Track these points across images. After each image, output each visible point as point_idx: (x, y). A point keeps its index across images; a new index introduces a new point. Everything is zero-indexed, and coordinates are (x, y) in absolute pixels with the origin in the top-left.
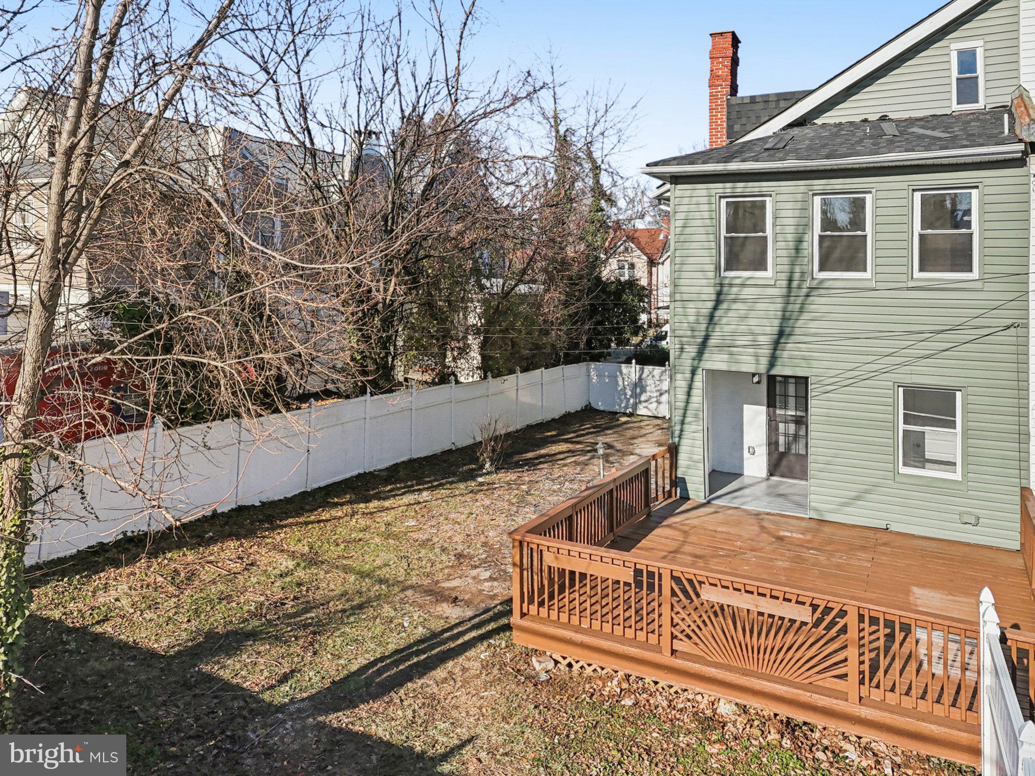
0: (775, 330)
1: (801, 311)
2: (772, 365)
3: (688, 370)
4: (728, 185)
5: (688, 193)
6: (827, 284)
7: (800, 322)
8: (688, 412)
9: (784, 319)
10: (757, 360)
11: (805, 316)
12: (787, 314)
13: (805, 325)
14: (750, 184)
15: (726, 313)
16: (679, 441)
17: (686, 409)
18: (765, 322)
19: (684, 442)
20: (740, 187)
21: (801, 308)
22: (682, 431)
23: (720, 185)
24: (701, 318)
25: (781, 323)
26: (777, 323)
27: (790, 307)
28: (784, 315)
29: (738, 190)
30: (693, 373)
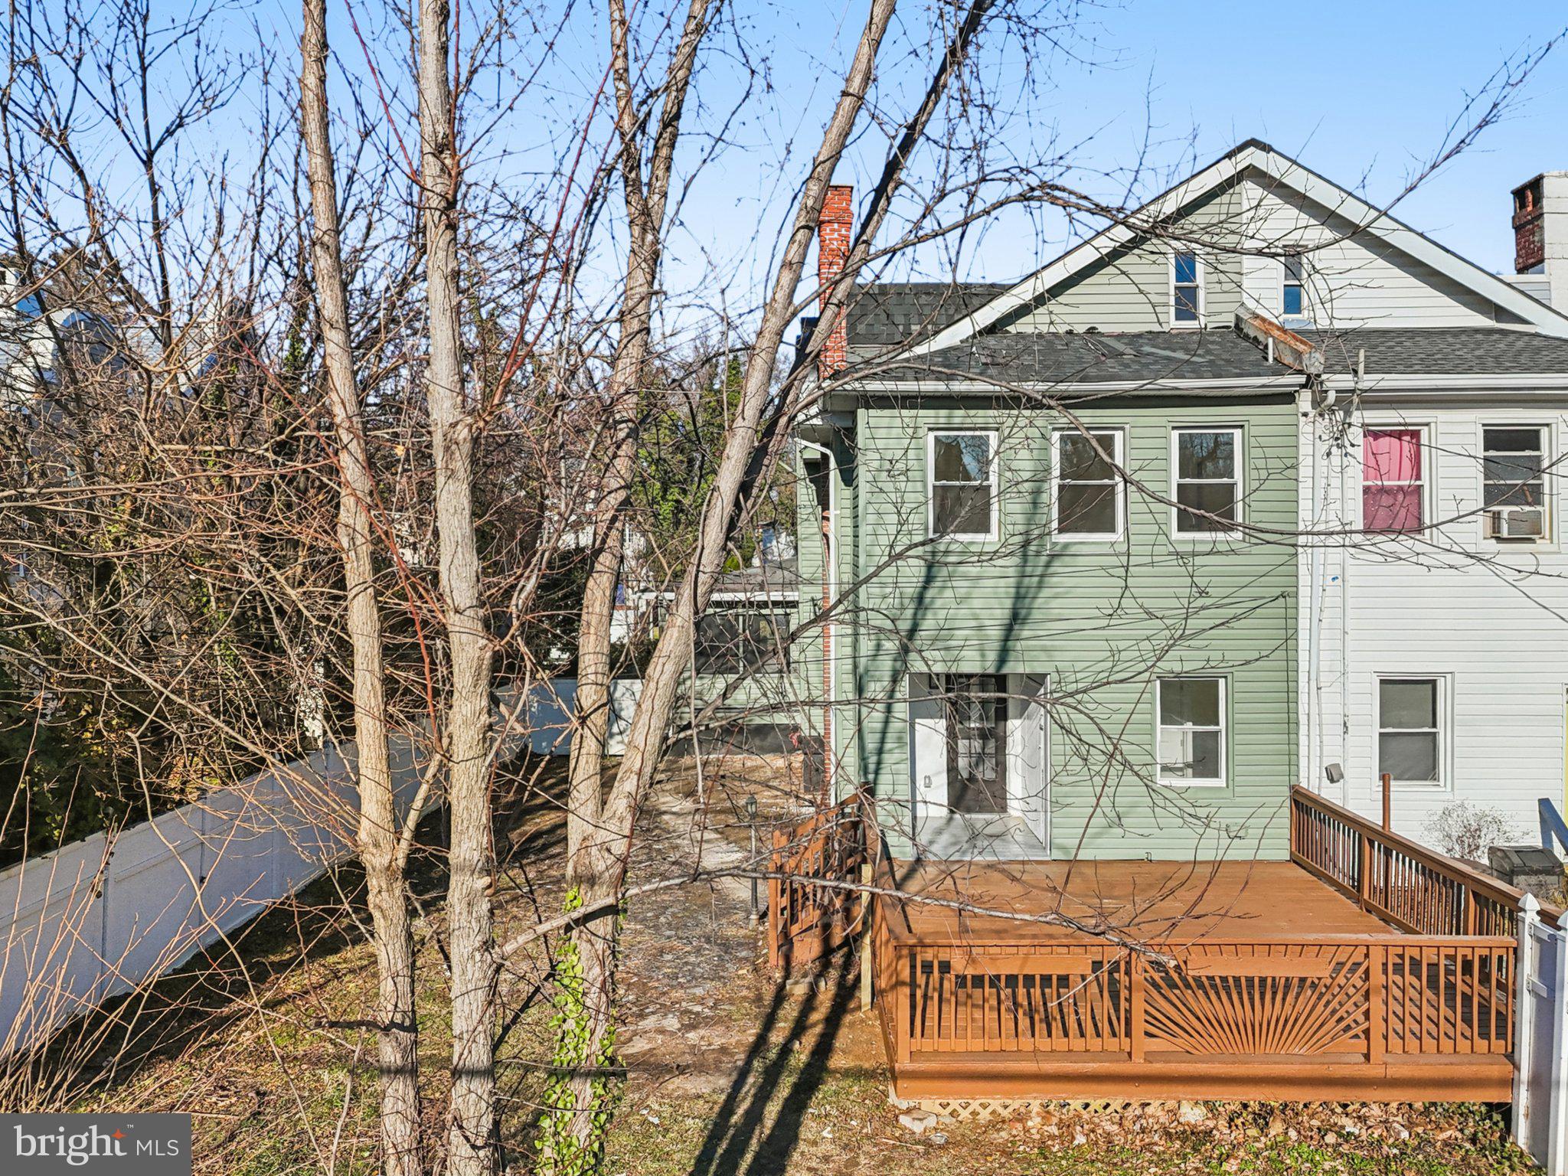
0: (1007, 613)
1: (1040, 586)
2: (1002, 660)
3: (887, 677)
4: (943, 412)
5: (885, 422)
6: (1073, 550)
7: (1039, 601)
8: (889, 735)
9: (1018, 597)
10: (983, 656)
11: (1045, 592)
12: (1023, 591)
13: (1045, 605)
14: (972, 412)
15: (940, 592)
16: (876, 779)
17: (884, 732)
18: (994, 603)
19: (883, 778)
20: (959, 415)
21: (1040, 582)
22: (879, 763)
23: (931, 412)
24: (906, 601)
25: (1015, 604)
26: (1009, 603)
27: (1026, 580)
28: (1018, 593)
29: (957, 420)
30: (895, 680)
